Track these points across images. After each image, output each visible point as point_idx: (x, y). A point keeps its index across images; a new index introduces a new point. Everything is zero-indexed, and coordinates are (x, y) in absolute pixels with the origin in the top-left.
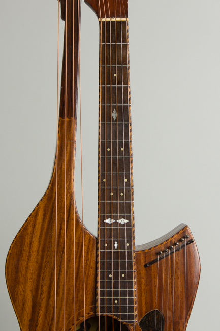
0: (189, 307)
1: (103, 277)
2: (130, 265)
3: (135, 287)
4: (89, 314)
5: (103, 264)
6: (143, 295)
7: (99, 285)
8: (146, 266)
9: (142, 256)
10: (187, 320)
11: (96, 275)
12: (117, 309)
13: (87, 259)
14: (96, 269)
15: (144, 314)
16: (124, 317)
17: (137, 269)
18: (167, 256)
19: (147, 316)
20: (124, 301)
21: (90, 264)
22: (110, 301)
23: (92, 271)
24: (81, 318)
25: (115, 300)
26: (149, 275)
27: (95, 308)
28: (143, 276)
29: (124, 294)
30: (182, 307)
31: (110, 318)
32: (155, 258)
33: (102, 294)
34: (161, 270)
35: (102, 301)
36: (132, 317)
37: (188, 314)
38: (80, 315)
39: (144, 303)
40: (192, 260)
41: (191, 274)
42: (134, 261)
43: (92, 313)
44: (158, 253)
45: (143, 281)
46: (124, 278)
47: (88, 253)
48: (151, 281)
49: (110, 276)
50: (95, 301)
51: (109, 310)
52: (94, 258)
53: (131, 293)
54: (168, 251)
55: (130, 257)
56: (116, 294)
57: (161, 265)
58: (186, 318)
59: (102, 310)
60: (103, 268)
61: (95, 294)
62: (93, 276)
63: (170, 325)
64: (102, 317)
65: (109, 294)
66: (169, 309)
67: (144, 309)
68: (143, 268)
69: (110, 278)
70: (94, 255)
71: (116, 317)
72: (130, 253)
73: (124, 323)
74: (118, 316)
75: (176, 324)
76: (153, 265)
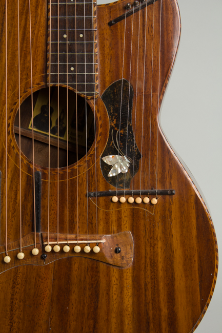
0: (166, 75)
1: (55, 38)
2: (90, 22)
3: (96, 51)
4: (38, 84)
5: (55, 21)
6: (107, 61)
7: (50, 47)
8: (110, 24)
9: (106, 12)
10: (162, 93)
11: (47, 36)
12: (73, 78)
13: (36, 15)
14: (47, 27)
15: (108, 85)
16: (82, 88)
17: (100, 27)
18: (137, 11)
19: (113, 86)
20: (81, 68)
21: (40, 22)
22: (63, 68)
23: (42, 31)
24: (29, 90)
25: (70, 66)
26: (115, 37)
27: (47, 76)
28: (106, 36)
29: (81, 59)
30: (155, 76)
31: (63, 89)
32: (122, 14)
33: (55, 58)
34: (129, 30)
35: (54, 68)
36: (91, 88)
37: (164, 85)
38: (27, 86)
39: (107, 71)
40: (170, 16)
41: (168, 34)
42: (94, 17)
43: (43, 84)
44: (126, 8)
45: (107, 43)
46: (82, 39)
47: (37, 7)
48: (117, 43)
49: (65, 36)
50: (46, 68)
51: (63, 80)
52: (44, 15)
53: (90, 58)
54: (139, 5)
55: (89, 12)
56: (72, 58)
57: (129, 23)
58: (161, 89)
59: (54, 79)
60: (55, 26)
61: (46, 60)
62: (44, 37)
63: (141, 99)
64: (54, 88)
65: (63, 59)
66: (140, 78)
67: (108, 79)
68: (108, 27)
69: (65, 39)
70: (45, 11)
71: (71, 88)
72: (89, 8)
73: (82, 96)
74: (74, 86)
75: (147, 97)
76: (118, 23)
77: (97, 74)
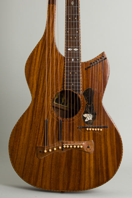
0: (105, 87)
1: (67, 74)
2: (79, 68)
3: (81, 78)
4: (61, 89)
5: (67, 68)
6: (85, 81)
7: (65, 77)
8: (86, 69)
9: (84, 65)
10: (104, 92)
11: (64, 73)
12: (73, 87)
13: (60, 66)
14: (64, 70)
15: (85, 90)
16: (76, 91)
17: (82, 70)
18: (95, 65)
19: (86, 90)
20: (76, 84)
21: (62, 68)
22: (70, 84)
23: (62, 71)
24: (58, 91)
25: (72, 83)
26: (87, 73)
27: (64, 87)
28: (84, 73)
29: (76, 81)
30: (101, 87)
31: (70, 91)
32: (90, 66)
33: (67, 81)
34: (92, 71)
35: (67, 84)
36: (79, 91)
37: (104, 90)
38: (57, 90)
39: (85, 85)
40: (106, 67)
41: (105, 73)
42: (80, 67)
43: (62, 89)
44: (91, 64)
45: (85, 75)
46: (76, 74)
47: (60, 63)
48: (88, 75)
49: (70, 73)
50: (64, 84)
51: (70, 88)
52: (63, 66)
53: (79, 81)
54: (96, 63)
55: (79, 65)
56: (73, 81)
57: (92, 69)
58: (103, 91)
59: (67, 88)
60: (67, 70)
61: (64, 81)
62: (63, 73)
63: (96, 94)
64: (67, 91)
65: (70, 81)
66: (96, 87)
67: (85, 88)
68: (85, 70)
69: (70, 74)
70: (63, 64)
71: (72, 91)
72: (79, 64)
73: (76, 93)
74: (73, 90)
75: (99, 94)
76: (89, 69)
77: (81, 86)
